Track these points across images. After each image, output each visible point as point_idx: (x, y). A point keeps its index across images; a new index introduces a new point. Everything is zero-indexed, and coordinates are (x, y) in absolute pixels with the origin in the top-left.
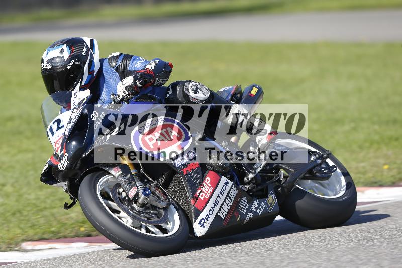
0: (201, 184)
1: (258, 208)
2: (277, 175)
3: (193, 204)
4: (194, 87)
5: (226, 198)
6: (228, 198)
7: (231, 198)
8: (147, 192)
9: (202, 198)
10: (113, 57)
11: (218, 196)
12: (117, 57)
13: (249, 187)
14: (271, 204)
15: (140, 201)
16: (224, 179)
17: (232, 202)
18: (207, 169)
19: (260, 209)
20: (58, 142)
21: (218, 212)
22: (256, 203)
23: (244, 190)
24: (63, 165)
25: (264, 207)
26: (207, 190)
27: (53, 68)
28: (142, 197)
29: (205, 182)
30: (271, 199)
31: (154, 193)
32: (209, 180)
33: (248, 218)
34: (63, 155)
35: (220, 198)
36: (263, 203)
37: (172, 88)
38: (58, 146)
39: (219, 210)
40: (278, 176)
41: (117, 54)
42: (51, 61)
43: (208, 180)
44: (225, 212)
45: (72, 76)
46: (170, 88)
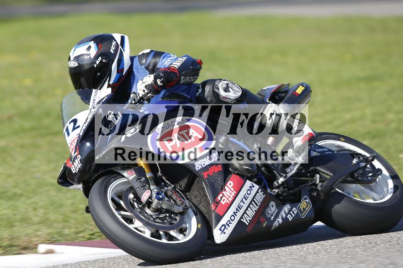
0: (223, 189)
1: (289, 213)
2: (311, 179)
3: (213, 209)
4: (224, 86)
5: (251, 203)
6: (253, 203)
7: (257, 203)
8: (161, 197)
9: (223, 203)
10: (143, 54)
11: (242, 201)
12: (148, 54)
13: (278, 192)
14: (304, 209)
15: (154, 205)
16: (248, 183)
17: (257, 207)
18: (230, 173)
19: (291, 215)
20: (73, 143)
21: (242, 217)
22: (287, 208)
23: (272, 195)
24: (76, 167)
25: (295, 213)
26: (229, 194)
27: (80, 66)
28: (155, 201)
29: (228, 187)
30: (305, 204)
31: (170, 197)
32: (232, 184)
33: (276, 224)
34: (76, 157)
35: (244, 203)
36: (294, 208)
37: (202, 87)
38: (72, 147)
39: (243, 215)
40: (314, 180)
41: (148, 51)
42: (77, 58)
43: (230, 184)
44: (249, 218)
45: (99, 74)
46: (200, 86)
